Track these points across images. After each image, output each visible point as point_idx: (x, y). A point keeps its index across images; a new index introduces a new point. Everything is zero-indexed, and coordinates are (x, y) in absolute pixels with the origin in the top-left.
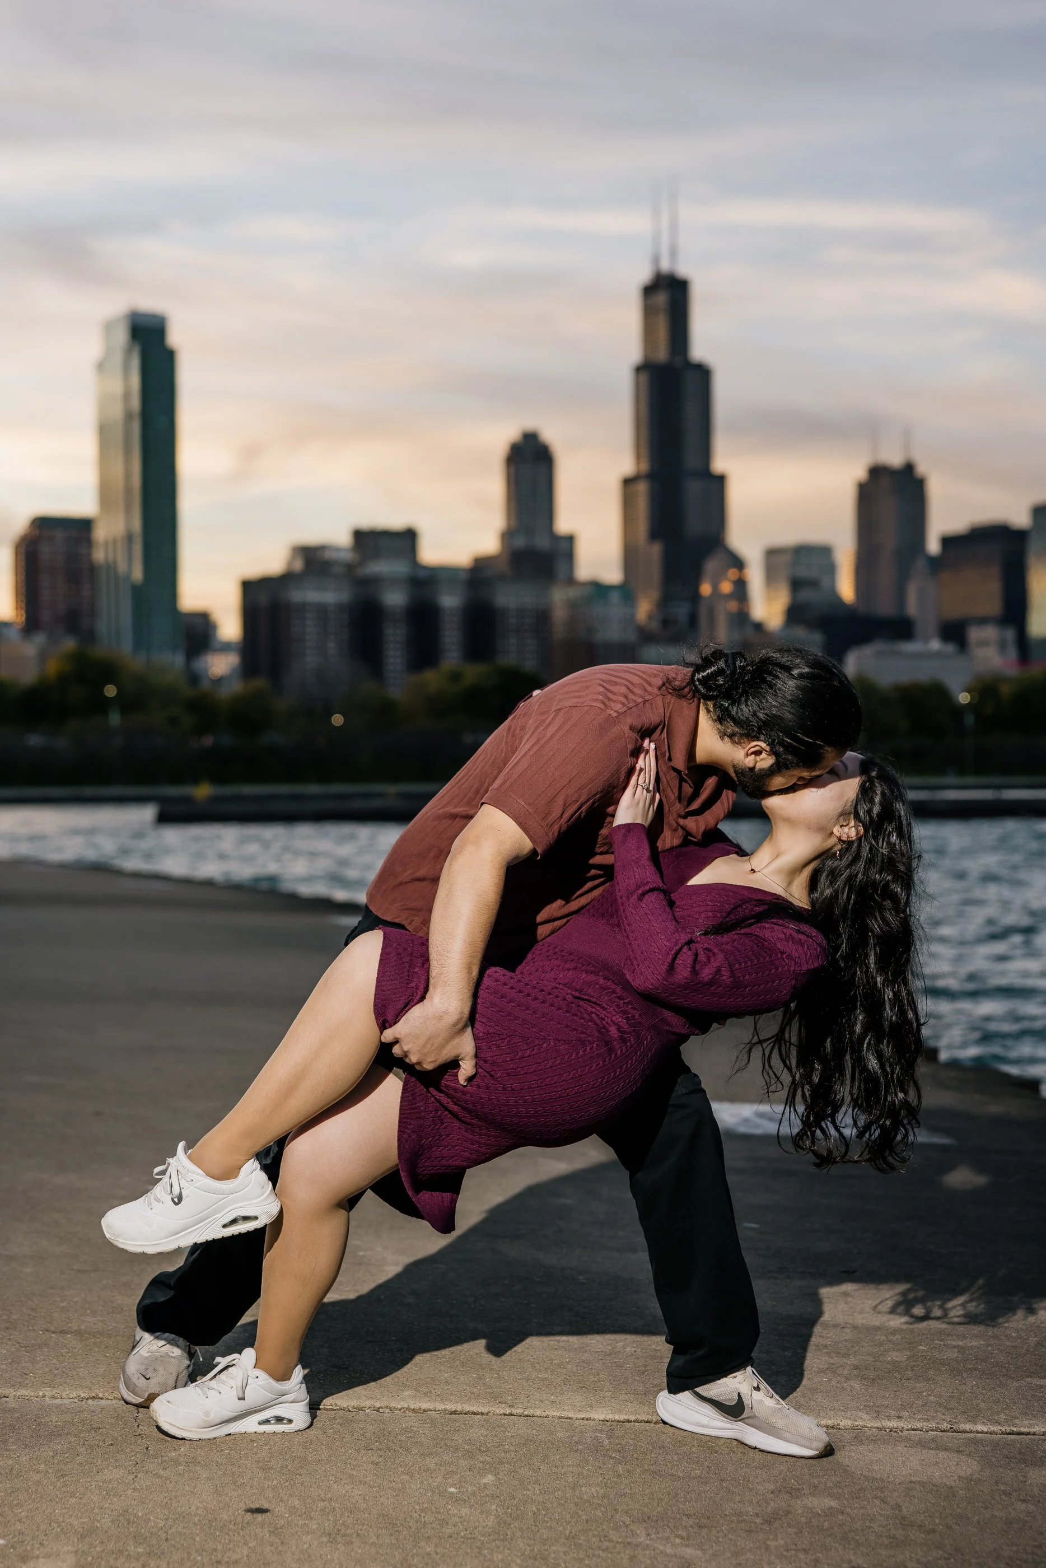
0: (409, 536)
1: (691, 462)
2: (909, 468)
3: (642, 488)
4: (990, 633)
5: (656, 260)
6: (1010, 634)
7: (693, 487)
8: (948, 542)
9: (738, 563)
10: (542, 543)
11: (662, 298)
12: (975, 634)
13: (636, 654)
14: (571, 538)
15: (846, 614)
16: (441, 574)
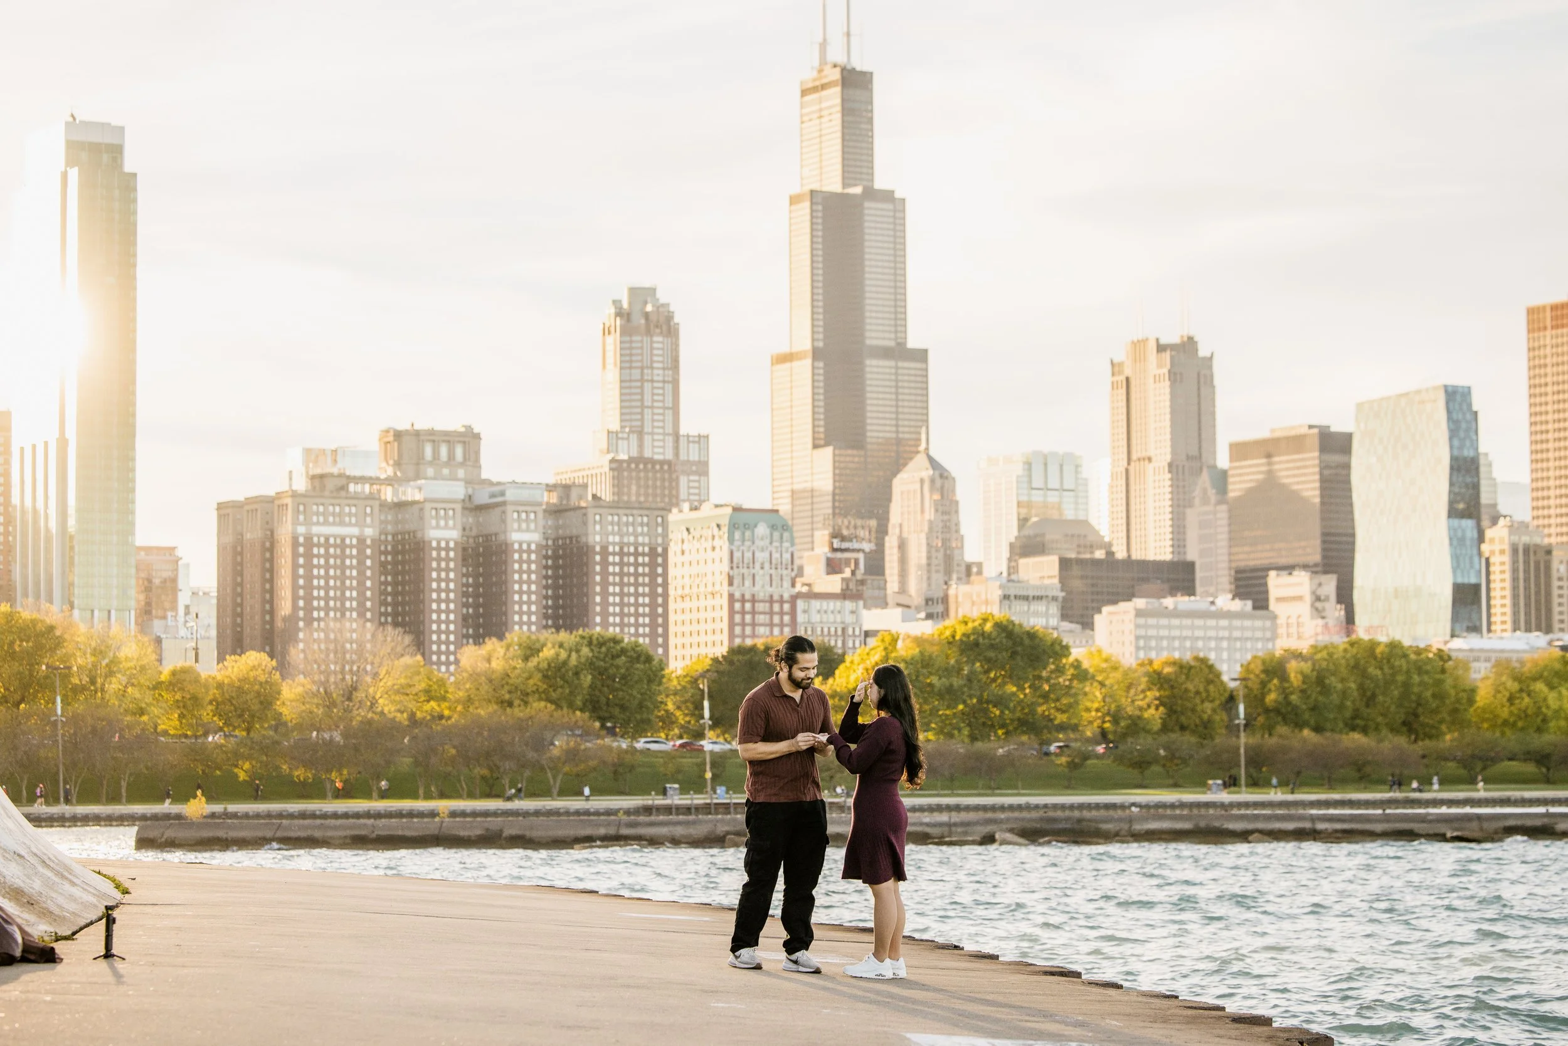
0: (469, 439)
1: (876, 335)
2: (1189, 345)
3: (804, 369)
4: (1301, 583)
5: (823, 46)
6: (1330, 585)
7: (876, 370)
8: (1240, 450)
9: (942, 479)
10: (658, 449)
11: (833, 97)
12: (1277, 583)
13: (793, 613)
14: (702, 440)
15: (1100, 554)
16: (510, 495)
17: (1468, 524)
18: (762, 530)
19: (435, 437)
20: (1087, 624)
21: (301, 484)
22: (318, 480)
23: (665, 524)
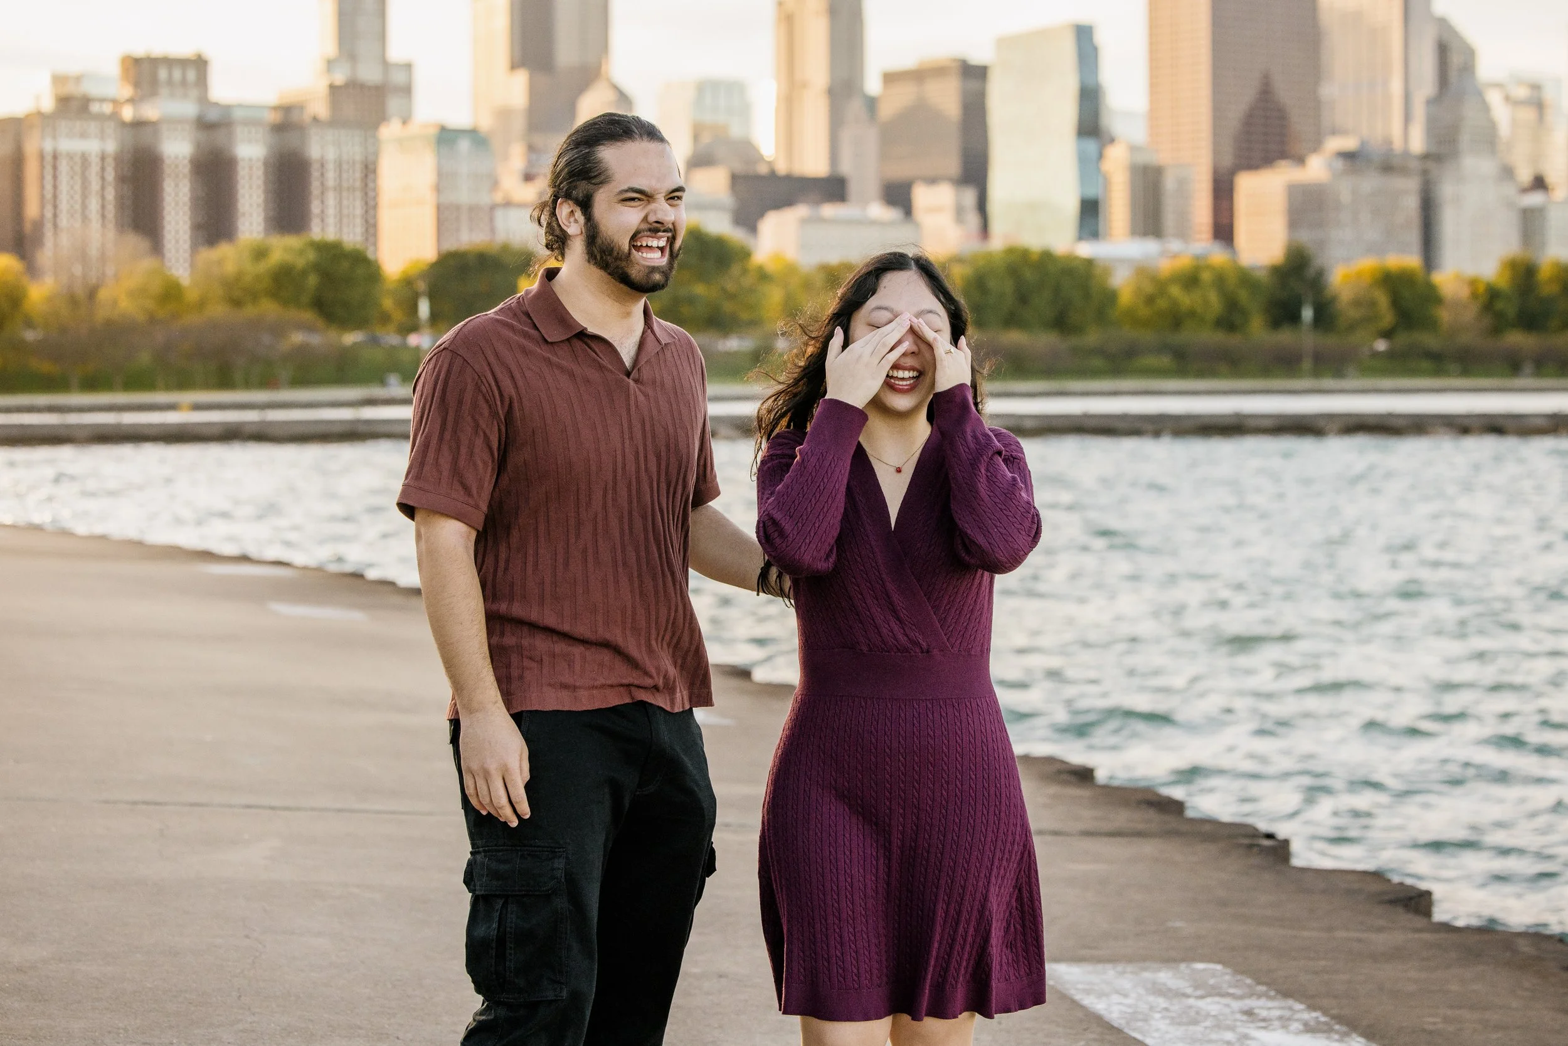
0: (200, 64)
3: (500, 3)
4: (944, 194)
6: (969, 196)
7: (567, 1)
8: (890, 78)
9: (625, 101)
10: (370, 74)
12: (922, 196)
13: (492, 220)
14: (408, 67)
15: (763, 170)
16: (238, 114)
17: (1091, 146)
18: (464, 145)
19: (169, 62)
20: (753, 229)
21: (48, 104)
22: (64, 101)
23: (377, 142)
